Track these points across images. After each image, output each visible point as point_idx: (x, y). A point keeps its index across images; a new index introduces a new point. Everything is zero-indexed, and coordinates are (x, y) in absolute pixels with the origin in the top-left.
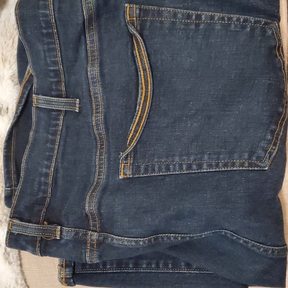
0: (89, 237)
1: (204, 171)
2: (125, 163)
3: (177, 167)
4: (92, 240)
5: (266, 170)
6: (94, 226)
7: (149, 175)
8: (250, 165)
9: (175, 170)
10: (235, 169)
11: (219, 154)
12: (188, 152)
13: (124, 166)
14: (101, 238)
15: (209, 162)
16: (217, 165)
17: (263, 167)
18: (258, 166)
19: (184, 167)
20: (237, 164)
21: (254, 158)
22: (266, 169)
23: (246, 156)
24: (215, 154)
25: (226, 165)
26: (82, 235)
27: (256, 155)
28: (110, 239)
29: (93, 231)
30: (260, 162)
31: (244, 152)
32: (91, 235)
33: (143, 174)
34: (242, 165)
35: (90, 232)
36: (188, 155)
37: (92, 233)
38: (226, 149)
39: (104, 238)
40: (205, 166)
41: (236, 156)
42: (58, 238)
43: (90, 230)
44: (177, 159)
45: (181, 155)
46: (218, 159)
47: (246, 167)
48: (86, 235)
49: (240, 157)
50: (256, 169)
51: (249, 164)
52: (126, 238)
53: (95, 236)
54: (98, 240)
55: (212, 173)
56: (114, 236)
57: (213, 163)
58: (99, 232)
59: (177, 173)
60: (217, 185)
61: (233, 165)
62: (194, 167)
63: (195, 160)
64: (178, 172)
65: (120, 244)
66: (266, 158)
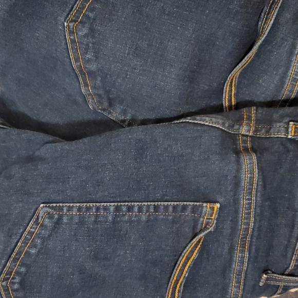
0: (253, 129)
1: (113, 204)
2: (210, 219)
3: (144, 209)
4: (248, 125)
5: (43, 203)
6: (245, 142)
7: (182, 203)
8: (61, 209)
9: (148, 206)
10: (78, 205)
11: (96, 222)
12: (130, 224)
13: (211, 216)
14: (237, 127)
15: (107, 213)
16: (98, 209)
17: (46, 206)
18: (52, 208)
19: (136, 209)
20: (75, 210)
21: (56, 216)
22: (42, 205)
23: (65, 220)
24: (100, 221)
25: (88, 209)
26: (261, 130)
27: (55, 220)
28: (227, 125)
29: (247, 136)
30: (49, 213)
31: (67, 224)
32: (249, 131)
33: (190, 205)
34: (70, 209)
35: (251, 134)
36: (130, 221)
37: (247, 133)
38: (88, 228)
39: (233, 126)
40: (112, 209)
41: (76, 220)
42: (291, 123)
43: (251, 136)
44: (144, 218)
45: (139, 221)
46: (97, 216)
47: (66, 206)
48: (256, 131)
49: (72, 218)
50: (54, 205)
51: (63, 210)
52: (207, 124)
53: (244, 130)
54: (241, 125)
55: (105, 200)
56: (221, 127)
57: (102, 211)
58: (239, 134)
59: (146, 204)
60: (98, 186)
61: (80, 209)
62: (124, 209)
63: (124, 215)
64: (144, 205)
65: (215, 118)
66: (43, 217)
